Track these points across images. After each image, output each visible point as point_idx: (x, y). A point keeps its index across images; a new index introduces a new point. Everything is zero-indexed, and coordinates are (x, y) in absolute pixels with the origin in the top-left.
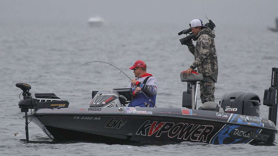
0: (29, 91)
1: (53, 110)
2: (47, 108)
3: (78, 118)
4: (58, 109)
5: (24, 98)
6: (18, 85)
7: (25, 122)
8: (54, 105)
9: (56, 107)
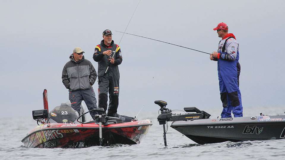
0: (165, 107)
1: (186, 122)
2: (182, 120)
3: (212, 127)
4: (191, 120)
5: (162, 113)
6: (156, 103)
7: (163, 133)
8: (188, 118)
9: (189, 119)
